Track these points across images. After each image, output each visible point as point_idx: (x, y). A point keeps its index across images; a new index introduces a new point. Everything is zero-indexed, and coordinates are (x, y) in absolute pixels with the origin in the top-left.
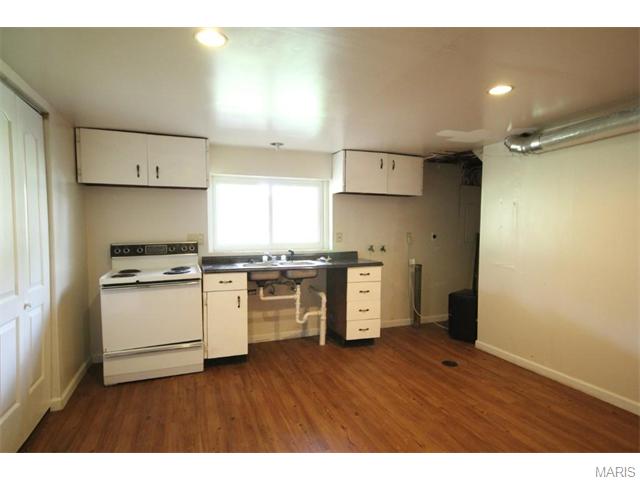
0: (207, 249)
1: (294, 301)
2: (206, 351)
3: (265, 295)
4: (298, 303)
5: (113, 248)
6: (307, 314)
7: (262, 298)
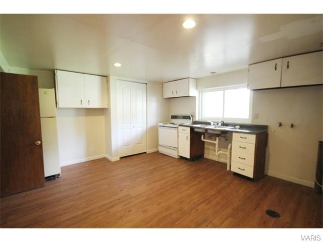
0: (195, 119)
1: (215, 144)
2: (178, 152)
3: (204, 138)
4: (217, 146)
5: (172, 116)
6: (220, 152)
7: (203, 140)
